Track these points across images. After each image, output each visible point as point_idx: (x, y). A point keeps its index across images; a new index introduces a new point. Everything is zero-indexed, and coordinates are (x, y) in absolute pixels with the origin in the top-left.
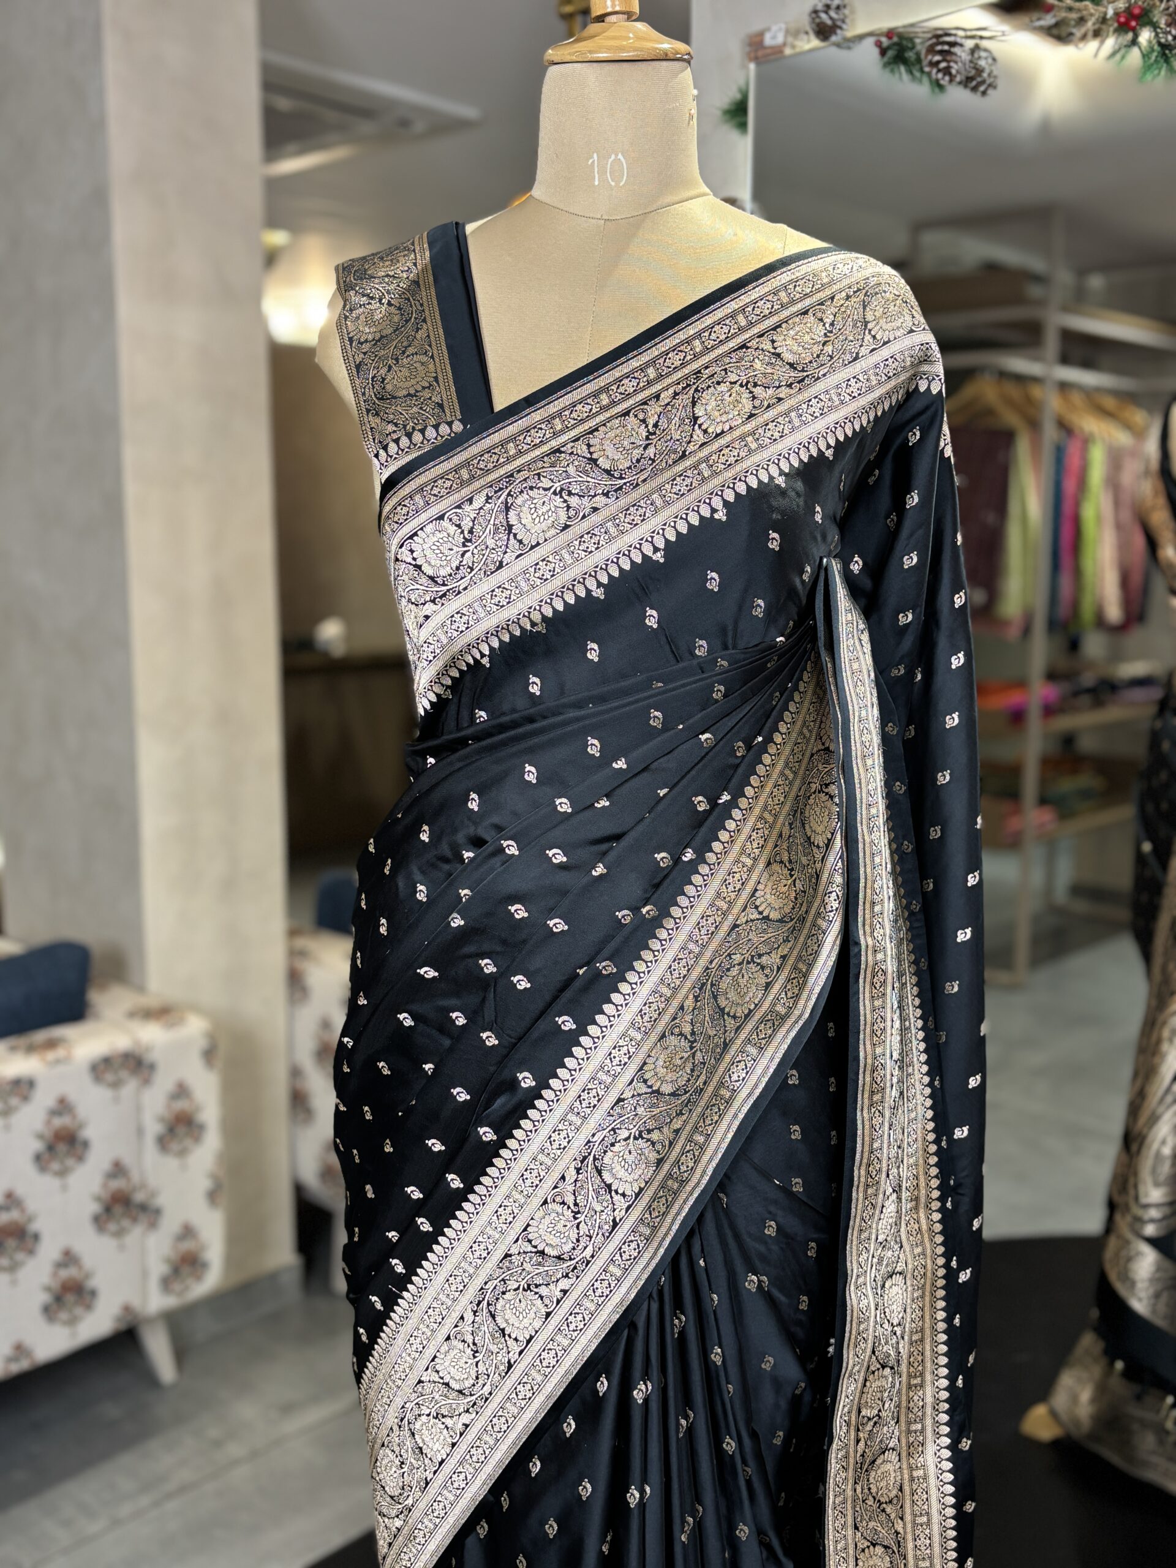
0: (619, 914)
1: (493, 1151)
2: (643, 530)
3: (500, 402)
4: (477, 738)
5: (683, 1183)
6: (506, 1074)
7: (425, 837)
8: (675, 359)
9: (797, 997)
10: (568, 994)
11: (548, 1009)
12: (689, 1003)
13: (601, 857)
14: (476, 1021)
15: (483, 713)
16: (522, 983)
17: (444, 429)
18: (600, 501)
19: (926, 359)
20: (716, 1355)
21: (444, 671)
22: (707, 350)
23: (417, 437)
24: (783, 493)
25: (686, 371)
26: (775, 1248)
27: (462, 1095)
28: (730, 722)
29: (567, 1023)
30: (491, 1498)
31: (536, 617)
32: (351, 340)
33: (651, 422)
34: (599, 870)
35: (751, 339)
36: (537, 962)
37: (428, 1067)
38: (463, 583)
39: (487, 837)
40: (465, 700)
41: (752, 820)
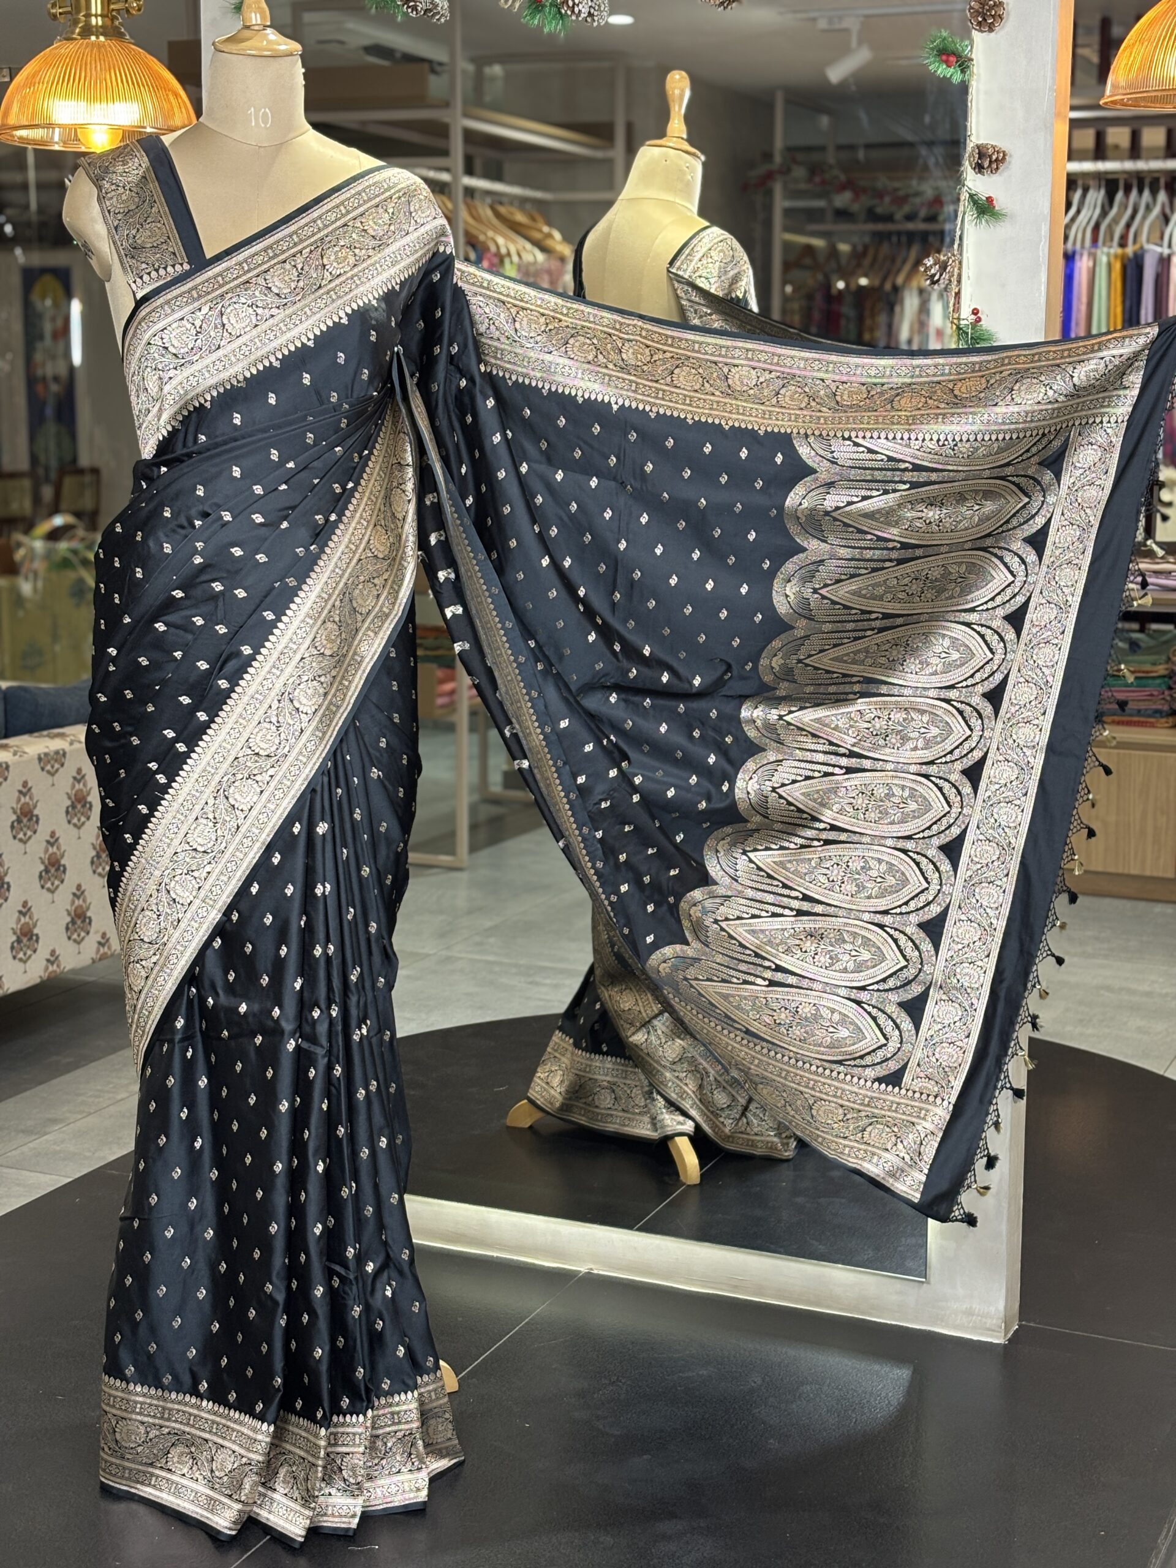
0: (298, 550)
1: (227, 694)
2: (301, 328)
3: (209, 255)
4: (199, 453)
5: (338, 707)
6: (233, 649)
7: (167, 514)
8: (308, 231)
9: (394, 604)
10: (268, 599)
11: (259, 607)
12: (338, 603)
13: (285, 518)
14: (210, 620)
15: (203, 437)
16: (241, 593)
17: (178, 268)
18: (274, 311)
19: (443, 233)
20: (357, 816)
21: (179, 412)
22: (326, 226)
23: (162, 272)
24: (376, 309)
25: (315, 238)
26: (385, 755)
27: (203, 665)
28: (350, 442)
29: (269, 616)
30: (225, 918)
31: (241, 378)
32: (109, 212)
33: (299, 266)
34: (285, 525)
35: (349, 221)
36: (250, 581)
37: (178, 654)
38: (195, 358)
39: (210, 511)
40: (191, 429)
41: (365, 499)
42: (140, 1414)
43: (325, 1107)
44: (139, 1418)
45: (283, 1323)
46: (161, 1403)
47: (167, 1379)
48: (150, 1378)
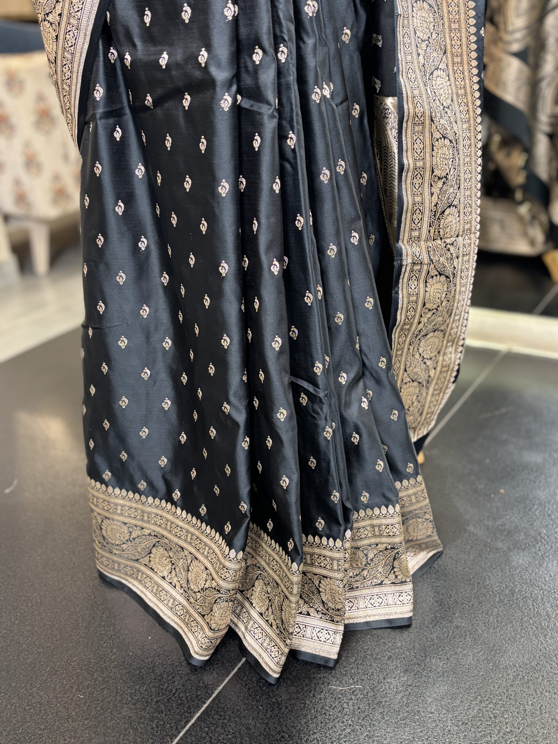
42: (122, 514)
44: (121, 518)
45: (245, 445)
46: (140, 506)
47: (142, 485)
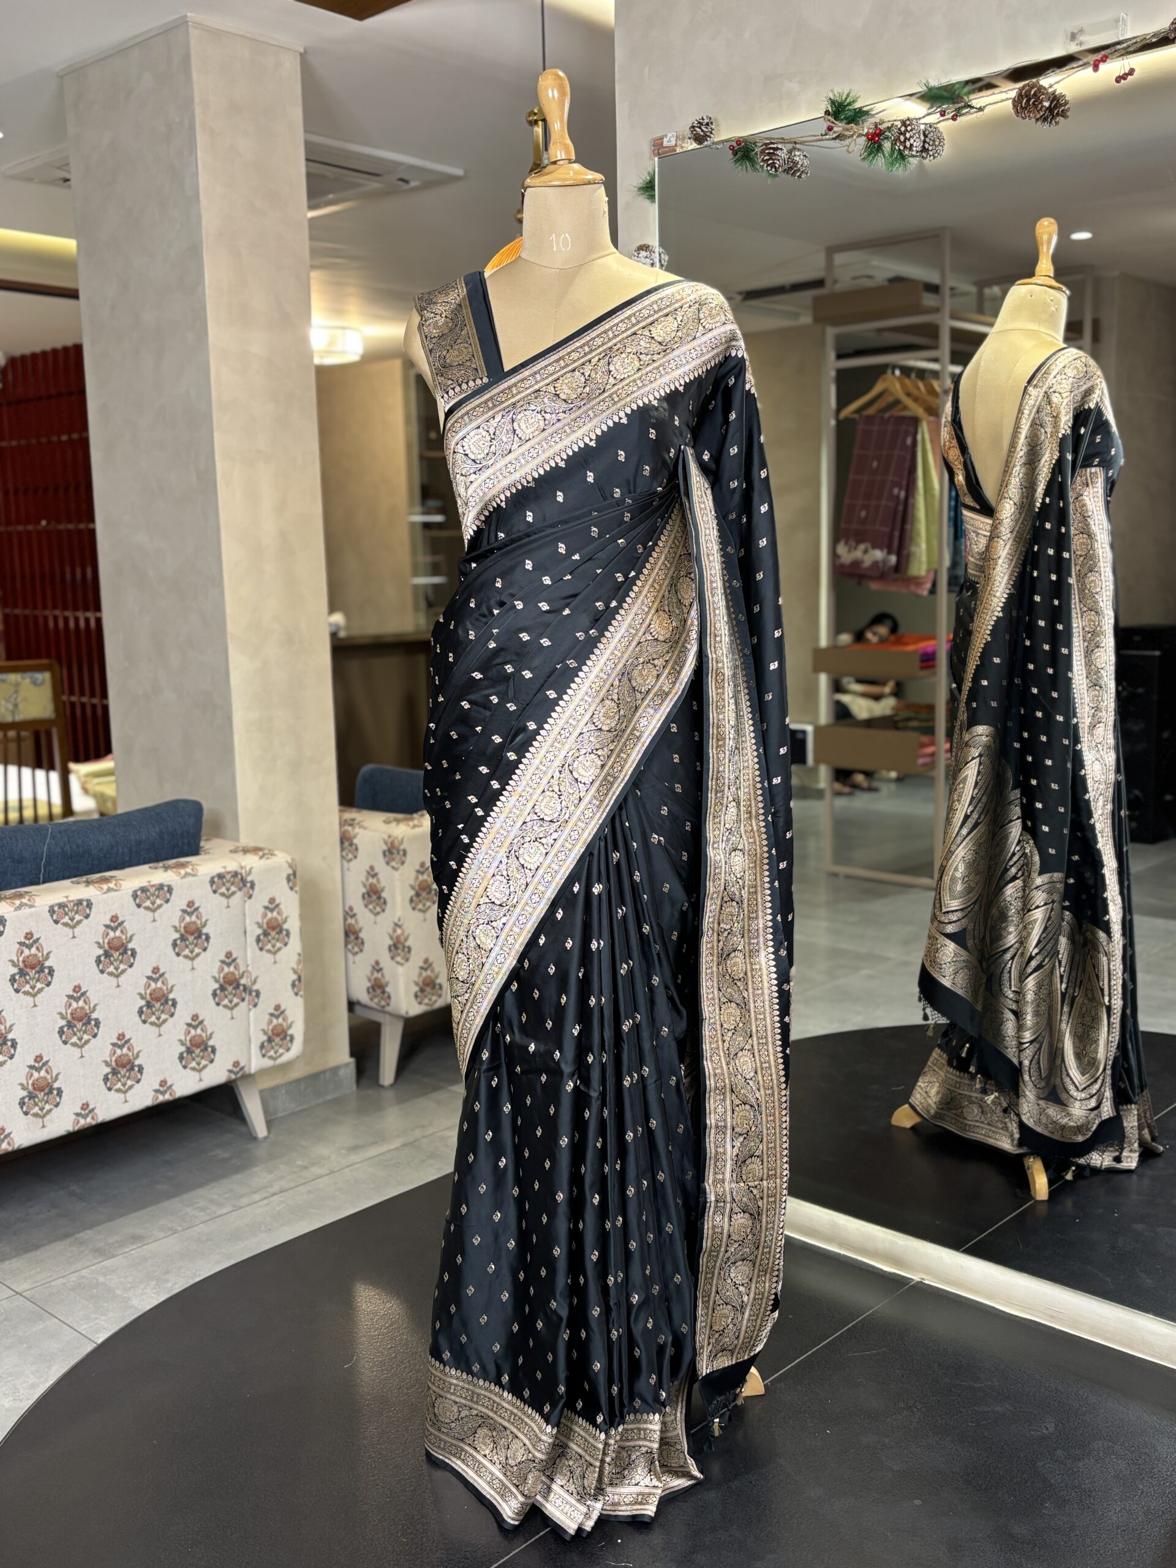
0: (578, 635)
1: (516, 764)
2: (584, 430)
3: (507, 367)
4: (499, 549)
5: (616, 778)
6: (521, 725)
7: (472, 605)
8: (599, 341)
9: (674, 683)
10: (552, 678)
11: (542, 687)
12: (616, 683)
13: (567, 605)
14: (503, 700)
15: (502, 535)
16: (528, 675)
17: (479, 382)
18: (561, 416)
19: (733, 338)
20: (637, 877)
21: (480, 513)
22: (615, 336)
23: (464, 386)
24: (656, 409)
25: (605, 347)
26: (667, 822)
27: (497, 739)
28: (633, 533)
29: (552, 694)
30: (519, 965)
31: (530, 479)
32: (426, 337)
33: (587, 374)
34: (567, 612)
35: (639, 329)
36: (536, 663)
37: (479, 729)
38: (490, 462)
39: (506, 601)
40: (493, 528)
41: (647, 587)
42: (454, 1394)
43: (599, 1145)
44: (453, 1398)
45: (566, 1337)
46: (471, 1387)
47: (476, 1367)
48: (463, 1364)
